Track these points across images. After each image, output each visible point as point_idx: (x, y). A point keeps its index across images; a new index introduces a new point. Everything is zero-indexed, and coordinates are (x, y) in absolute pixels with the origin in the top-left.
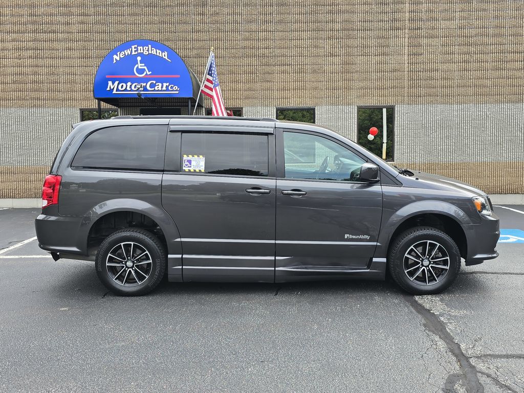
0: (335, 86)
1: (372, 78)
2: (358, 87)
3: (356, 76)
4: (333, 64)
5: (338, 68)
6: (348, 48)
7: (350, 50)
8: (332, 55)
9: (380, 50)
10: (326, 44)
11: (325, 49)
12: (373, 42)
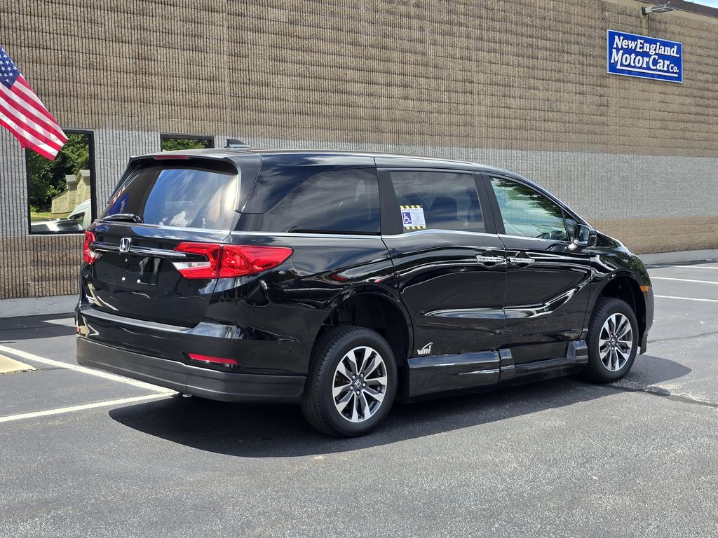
0: (126, 95)
1: (181, 87)
2: (160, 100)
3: (156, 80)
4: (120, 55)
5: (129, 64)
6: (142, 32)
7: (145, 35)
8: (118, 40)
9: (190, 42)
10: (108, 19)
11: (106, 26)
12: (179, 26)
